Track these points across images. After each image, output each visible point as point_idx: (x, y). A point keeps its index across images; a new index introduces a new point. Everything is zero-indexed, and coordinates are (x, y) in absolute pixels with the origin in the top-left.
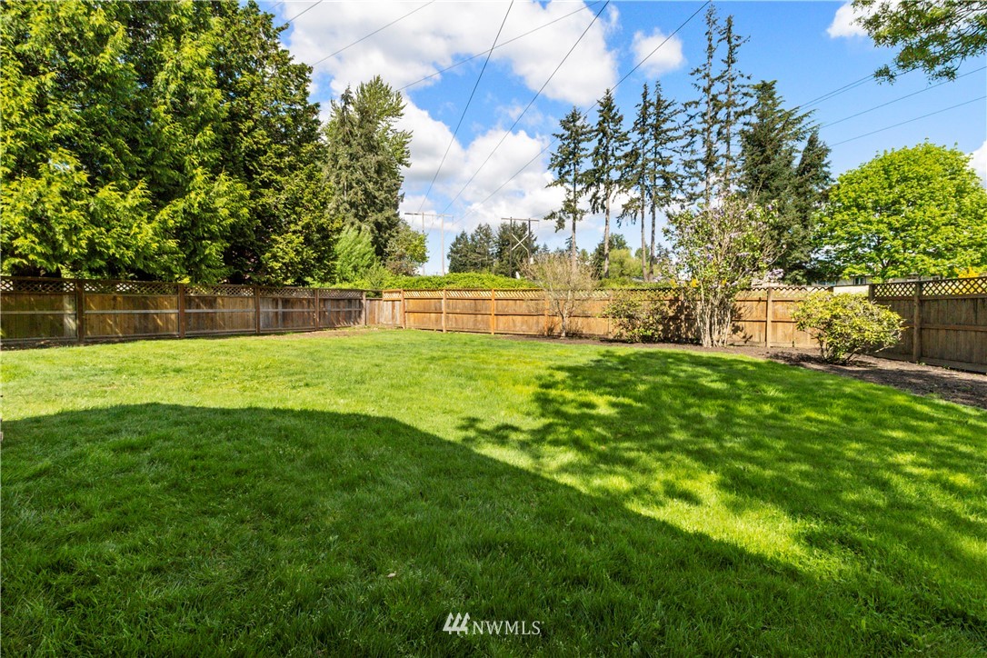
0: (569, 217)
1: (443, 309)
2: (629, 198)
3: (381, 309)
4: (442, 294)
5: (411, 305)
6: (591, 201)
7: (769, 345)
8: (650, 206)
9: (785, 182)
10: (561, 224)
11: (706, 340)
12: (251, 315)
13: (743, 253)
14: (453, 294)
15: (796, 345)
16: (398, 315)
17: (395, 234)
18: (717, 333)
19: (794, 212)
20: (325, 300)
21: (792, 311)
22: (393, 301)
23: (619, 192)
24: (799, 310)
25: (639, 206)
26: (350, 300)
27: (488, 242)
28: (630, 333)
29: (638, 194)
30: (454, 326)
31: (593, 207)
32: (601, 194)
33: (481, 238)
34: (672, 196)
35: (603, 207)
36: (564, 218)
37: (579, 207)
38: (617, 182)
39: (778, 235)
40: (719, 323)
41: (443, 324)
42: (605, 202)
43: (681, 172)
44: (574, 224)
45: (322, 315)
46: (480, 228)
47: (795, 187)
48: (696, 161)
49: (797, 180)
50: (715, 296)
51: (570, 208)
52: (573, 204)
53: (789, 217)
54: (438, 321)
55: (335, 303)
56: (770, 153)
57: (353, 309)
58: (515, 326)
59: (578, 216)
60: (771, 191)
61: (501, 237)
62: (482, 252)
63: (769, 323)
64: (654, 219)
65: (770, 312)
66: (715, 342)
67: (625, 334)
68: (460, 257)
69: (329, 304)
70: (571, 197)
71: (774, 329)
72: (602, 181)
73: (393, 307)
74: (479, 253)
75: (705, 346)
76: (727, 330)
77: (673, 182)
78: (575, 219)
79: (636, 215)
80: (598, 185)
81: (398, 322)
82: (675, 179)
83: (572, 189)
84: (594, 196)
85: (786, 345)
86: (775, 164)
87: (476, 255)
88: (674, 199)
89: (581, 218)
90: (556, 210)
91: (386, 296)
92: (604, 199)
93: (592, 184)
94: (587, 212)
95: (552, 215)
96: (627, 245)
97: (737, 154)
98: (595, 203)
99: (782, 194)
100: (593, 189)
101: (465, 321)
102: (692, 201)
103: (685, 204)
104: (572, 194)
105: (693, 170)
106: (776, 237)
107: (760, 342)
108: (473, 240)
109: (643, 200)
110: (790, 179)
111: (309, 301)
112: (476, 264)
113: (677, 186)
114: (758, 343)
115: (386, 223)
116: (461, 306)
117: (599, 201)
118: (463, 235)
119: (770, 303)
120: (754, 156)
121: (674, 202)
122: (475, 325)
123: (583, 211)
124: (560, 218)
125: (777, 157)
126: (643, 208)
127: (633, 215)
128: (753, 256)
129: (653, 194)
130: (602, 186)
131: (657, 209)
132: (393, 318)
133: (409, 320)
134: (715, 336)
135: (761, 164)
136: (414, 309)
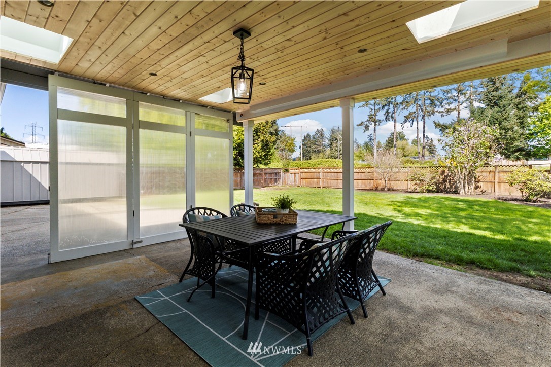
0: (372, 124)
1: (321, 177)
2: (409, 112)
3: (288, 177)
4: (320, 170)
5: (304, 175)
6: (385, 114)
7: (497, 194)
8: (421, 116)
9: (509, 102)
10: (367, 128)
11: (462, 191)
12: (239, 180)
13: (480, 150)
14: (326, 170)
15: (512, 194)
16: (297, 180)
17: (279, 138)
18: (467, 188)
19: (515, 120)
20: (266, 173)
21: (507, 177)
22: (295, 173)
23: (403, 109)
24: (509, 177)
25: (415, 117)
26: (276, 173)
27: (322, 139)
28: (421, 188)
29: (414, 110)
30: (326, 185)
31: (386, 118)
32: (391, 110)
33: (318, 137)
34: (436, 110)
35: (392, 117)
36: (369, 124)
37: (377, 118)
38: (401, 103)
39: (505, 133)
40: (468, 184)
41: (321, 184)
42: (393, 115)
43: (441, 96)
44: (375, 128)
45: (265, 180)
46: (318, 131)
47: (515, 104)
48: (451, 90)
49: (517, 101)
50: (466, 170)
51: (372, 118)
52: (374, 117)
53: (512, 122)
54: (318, 183)
55: (270, 175)
56: (499, 85)
57: (277, 178)
58: (358, 185)
59: (377, 123)
60: (500, 107)
61: (331, 136)
62: (319, 144)
63: (496, 183)
64: (424, 123)
65: (496, 178)
66: (466, 192)
67: (418, 189)
68: (307, 147)
69: (268, 175)
70: (373, 113)
71: (499, 186)
72: (392, 103)
73: (295, 176)
74: (318, 145)
75: (461, 194)
76: (473, 186)
77: (436, 102)
78: (375, 125)
79: (413, 122)
80: (389, 105)
81: (297, 184)
82: (438, 100)
83: (373, 108)
84: (387, 112)
85: (506, 194)
86: (502, 91)
87: (316, 146)
88: (436, 112)
89: (379, 125)
90: (364, 120)
91: (291, 171)
92: (393, 113)
93: (385, 105)
94: (383, 120)
95: (362, 124)
96: (406, 137)
97: (478, 84)
98: (387, 115)
99: (507, 109)
100: (386, 108)
101: (332, 183)
102: (449, 113)
103: (444, 114)
104: (373, 111)
105: (449, 95)
106: (504, 134)
107: (491, 193)
108: (314, 138)
109: (417, 113)
110: (512, 100)
111: (260, 174)
112: (315, 151)
113: (439, 104)
114: (490, 193)
115: (275, 133)
116: (330, 176)
117: (390, 114)
118: (308, 135)
119: (497, 174)
120: (488, 87)
121: (437, 113)
122: (337, 184)
123: (380, 120)
124: (367, 125)
125: (503, 88)
126: (417, 118)
127: (411, 122)
128: (486, 151)
129: (424, 109)
130: (391, 106)
131: (426, 118)
132: (295, 181)
133: (303, 182)
134: (466, 190)
135: (493, 91)
136: (305, 177)
